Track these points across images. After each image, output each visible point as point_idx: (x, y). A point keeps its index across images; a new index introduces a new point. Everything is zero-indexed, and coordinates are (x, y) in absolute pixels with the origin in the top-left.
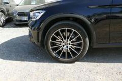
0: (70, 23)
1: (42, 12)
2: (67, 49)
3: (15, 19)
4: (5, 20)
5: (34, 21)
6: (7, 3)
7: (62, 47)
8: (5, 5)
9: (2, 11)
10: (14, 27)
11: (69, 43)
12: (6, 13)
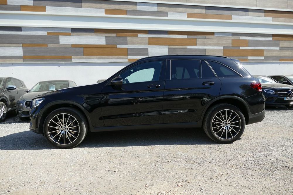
0: (71, 109)
1: (42, 100)
2: (65, 134)
3: (21, 111)
4: (5, 112)
5: (35, 108)
6: (12, 89)
7: (61, 132)
8: (9, 91)
9: (2, 100)
10: (18, 122)
11: (67, 128)
12: (9, 103)
